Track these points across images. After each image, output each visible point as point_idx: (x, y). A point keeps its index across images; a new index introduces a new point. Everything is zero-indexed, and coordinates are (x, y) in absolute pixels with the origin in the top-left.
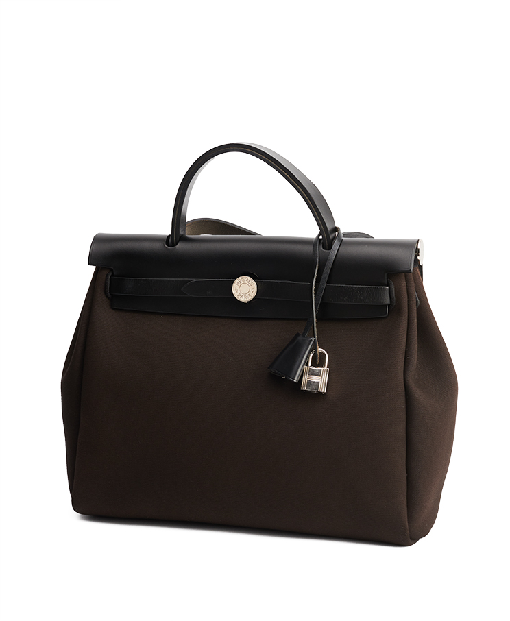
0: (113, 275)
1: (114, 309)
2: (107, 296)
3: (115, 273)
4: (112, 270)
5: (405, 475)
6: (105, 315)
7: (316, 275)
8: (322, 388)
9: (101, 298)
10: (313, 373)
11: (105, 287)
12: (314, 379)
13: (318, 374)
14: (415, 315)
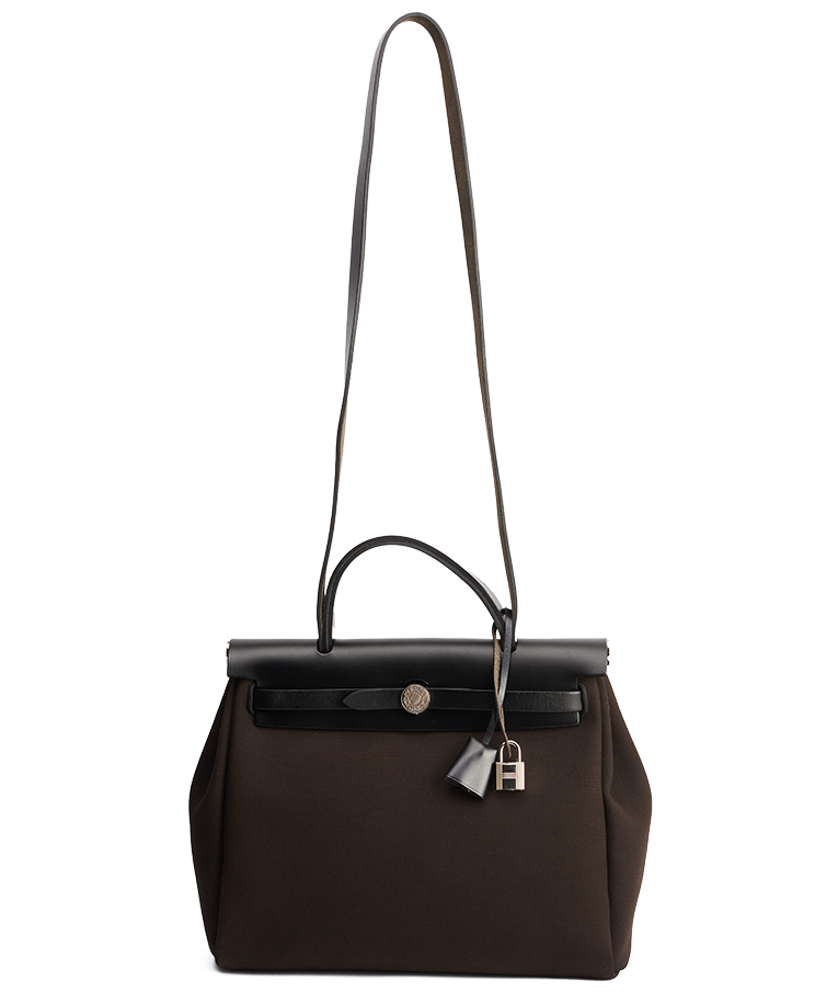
0: (256, 687)
1: (258, 727)
2: (250, 712)
3: (258, 685)
4: (255, 682)
5: (608, 899)
6: (249, 735)
8: (520, 785)
9: (242, 712)
10: (506, 769)
11: (248, 700)
12: (509, 776)
13: (512, 769)
14: (610, 730)
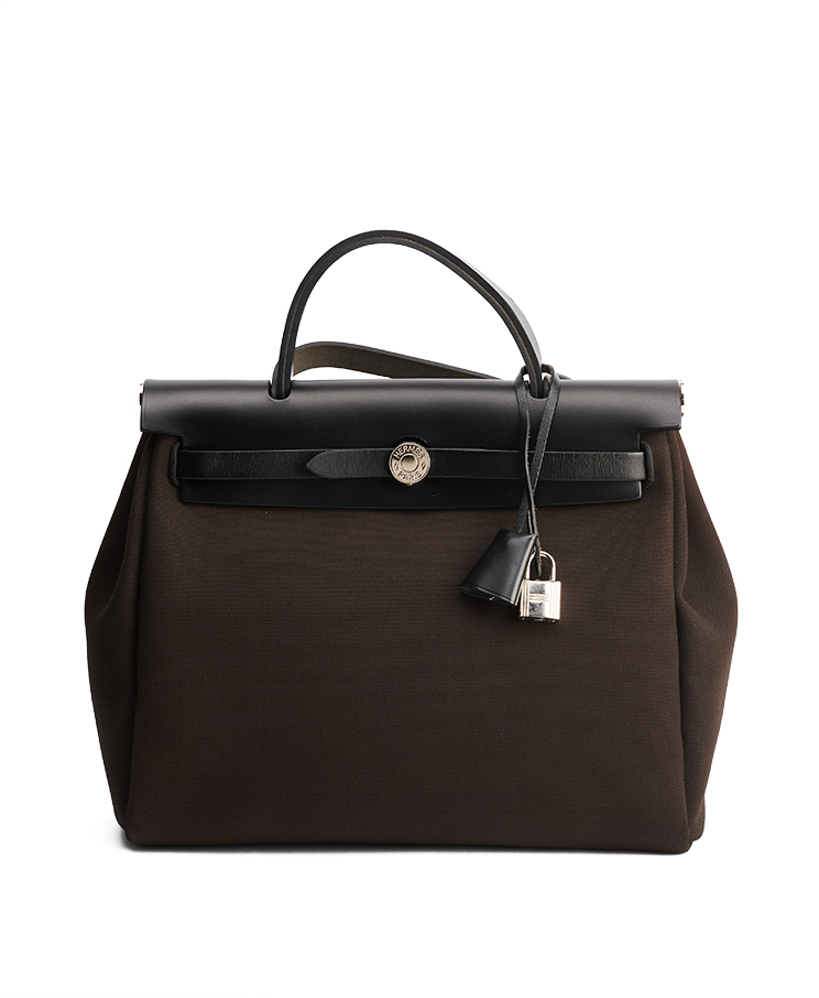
0: (181, 448)
1: (184, 503)
2: (172, 483)
3: (185, 444)
4: (180, 439)
6: (171, 514)
7: (528, 437)
8: (554, 613)
9: (161, 482)
11: (170, 467)
12: (536, 599)
13: (541, 591)
14: (684, 495)
